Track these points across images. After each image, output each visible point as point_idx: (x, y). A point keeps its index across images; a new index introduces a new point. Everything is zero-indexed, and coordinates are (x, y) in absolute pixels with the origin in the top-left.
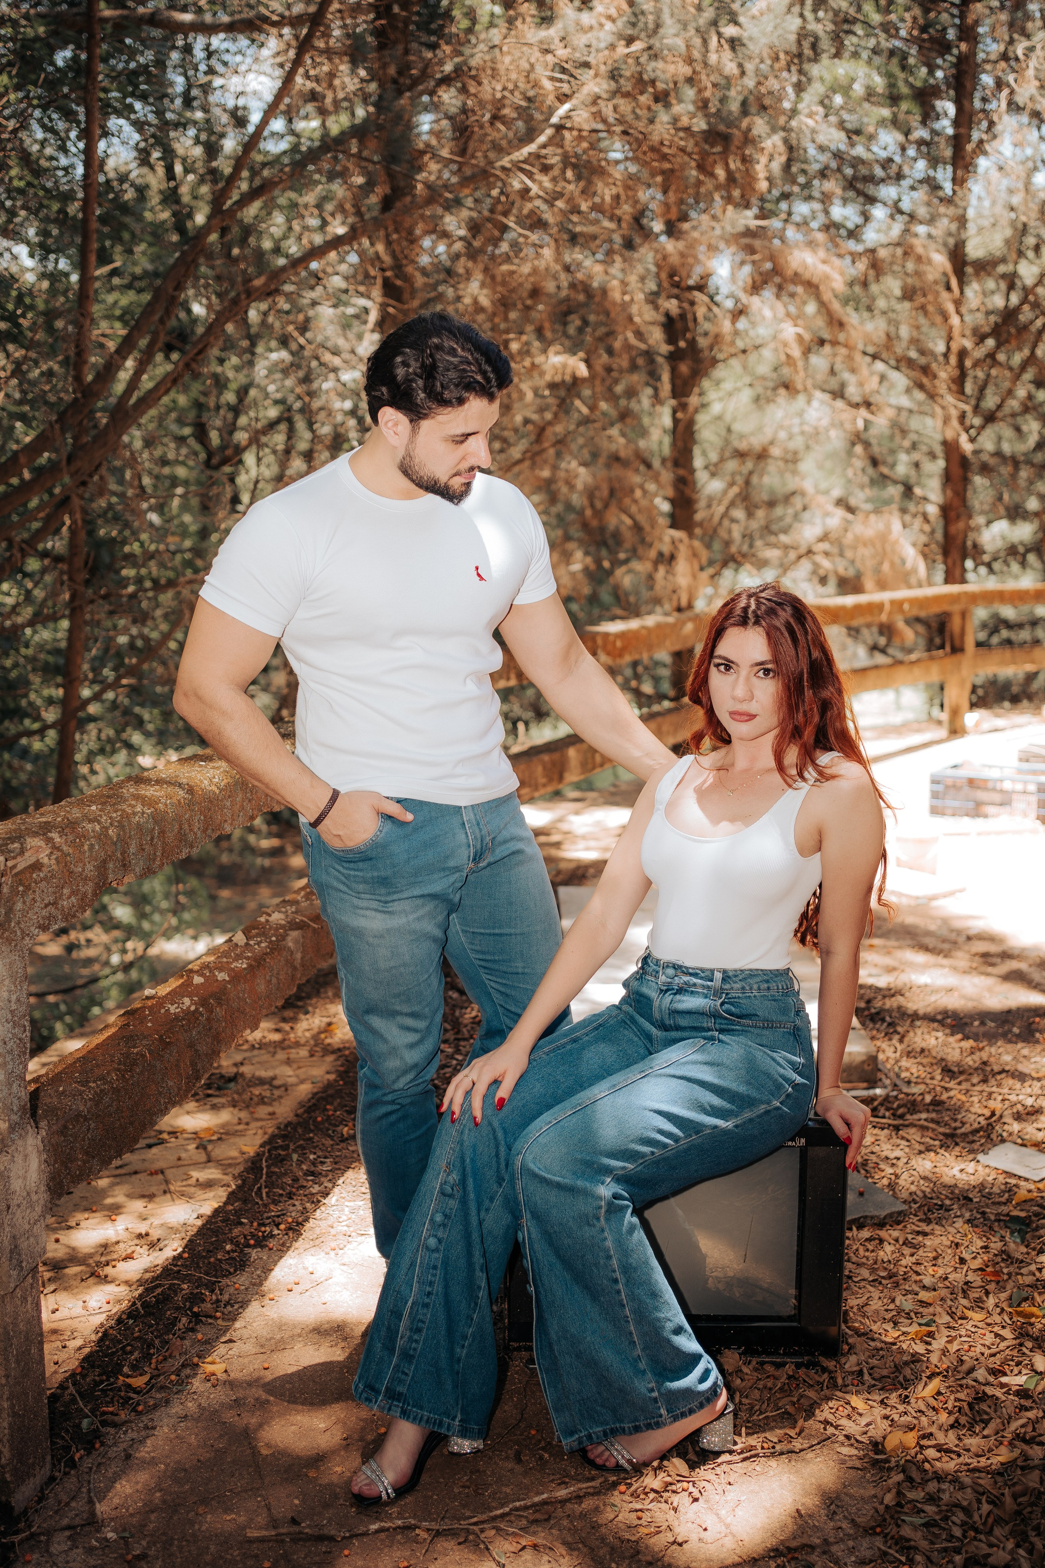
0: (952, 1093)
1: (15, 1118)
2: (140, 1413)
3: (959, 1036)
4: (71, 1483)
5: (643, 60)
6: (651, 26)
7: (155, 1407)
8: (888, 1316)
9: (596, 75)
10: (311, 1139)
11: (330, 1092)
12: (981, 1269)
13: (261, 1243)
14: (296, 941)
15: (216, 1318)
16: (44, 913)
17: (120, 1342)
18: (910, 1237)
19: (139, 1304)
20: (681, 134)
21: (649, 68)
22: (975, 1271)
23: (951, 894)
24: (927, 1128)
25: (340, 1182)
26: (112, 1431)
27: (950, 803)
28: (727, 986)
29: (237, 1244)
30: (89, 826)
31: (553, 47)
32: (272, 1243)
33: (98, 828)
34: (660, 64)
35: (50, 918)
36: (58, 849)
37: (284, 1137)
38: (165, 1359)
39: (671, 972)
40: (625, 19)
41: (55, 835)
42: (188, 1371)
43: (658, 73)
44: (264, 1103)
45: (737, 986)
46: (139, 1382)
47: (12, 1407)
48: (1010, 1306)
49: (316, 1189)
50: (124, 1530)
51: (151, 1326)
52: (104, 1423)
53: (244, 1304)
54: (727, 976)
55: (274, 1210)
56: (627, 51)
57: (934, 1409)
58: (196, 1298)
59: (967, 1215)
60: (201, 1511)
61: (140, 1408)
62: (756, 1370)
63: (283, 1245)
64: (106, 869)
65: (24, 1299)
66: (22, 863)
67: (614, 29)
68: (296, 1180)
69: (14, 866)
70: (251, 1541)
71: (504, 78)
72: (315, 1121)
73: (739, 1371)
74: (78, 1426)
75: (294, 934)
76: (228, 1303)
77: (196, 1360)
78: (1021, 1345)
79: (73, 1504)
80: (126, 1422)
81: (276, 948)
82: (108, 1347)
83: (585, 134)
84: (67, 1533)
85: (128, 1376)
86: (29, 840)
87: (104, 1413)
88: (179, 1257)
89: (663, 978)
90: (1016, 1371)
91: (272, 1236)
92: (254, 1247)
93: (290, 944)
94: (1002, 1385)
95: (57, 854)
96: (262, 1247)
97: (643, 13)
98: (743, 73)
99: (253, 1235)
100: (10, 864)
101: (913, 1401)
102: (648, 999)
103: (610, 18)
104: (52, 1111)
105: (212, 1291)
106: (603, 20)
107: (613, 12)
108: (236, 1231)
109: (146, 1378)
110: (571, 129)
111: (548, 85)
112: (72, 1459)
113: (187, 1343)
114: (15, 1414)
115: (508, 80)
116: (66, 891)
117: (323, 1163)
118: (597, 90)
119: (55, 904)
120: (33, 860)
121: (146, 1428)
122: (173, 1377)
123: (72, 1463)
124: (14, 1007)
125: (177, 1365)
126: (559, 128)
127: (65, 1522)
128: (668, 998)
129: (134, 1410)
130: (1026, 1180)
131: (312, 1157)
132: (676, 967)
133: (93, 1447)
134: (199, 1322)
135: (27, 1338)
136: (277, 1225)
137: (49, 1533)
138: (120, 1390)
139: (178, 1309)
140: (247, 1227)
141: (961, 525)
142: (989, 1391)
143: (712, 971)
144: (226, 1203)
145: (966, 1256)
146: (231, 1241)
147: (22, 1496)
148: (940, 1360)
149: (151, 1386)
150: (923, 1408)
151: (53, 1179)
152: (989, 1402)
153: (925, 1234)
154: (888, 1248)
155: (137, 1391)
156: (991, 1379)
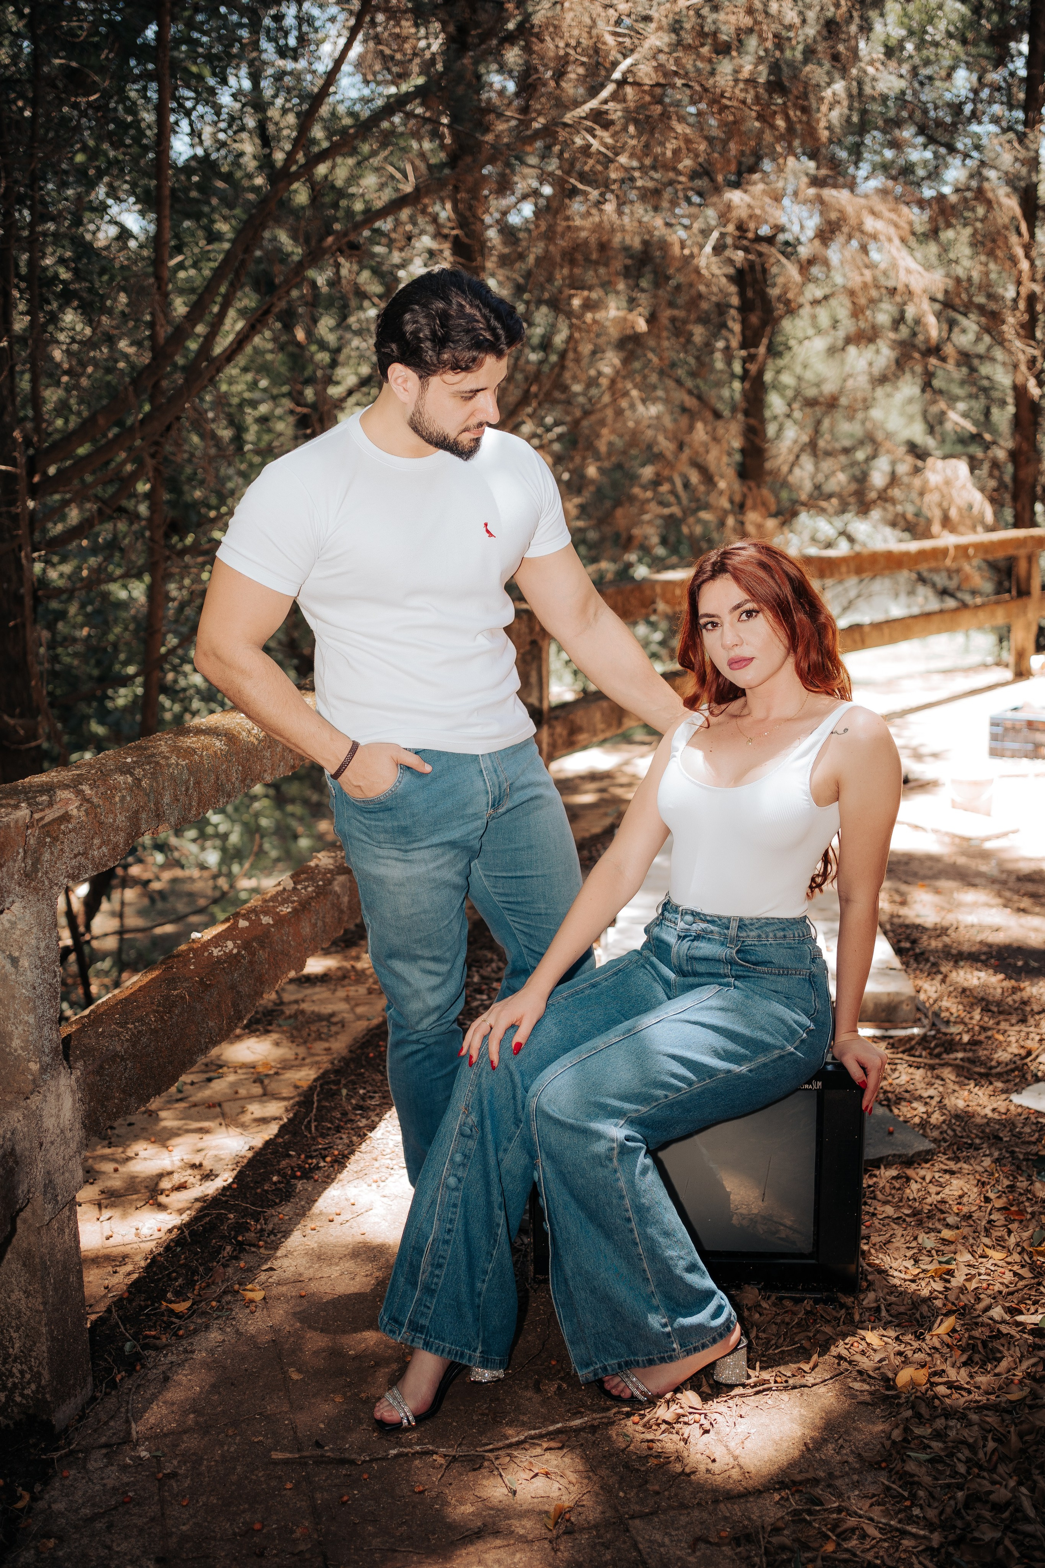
0: (989, 1033)
1: (47, 1059)
2: (181, 1337)
3: (1002, 976)
4: (111, 1403)
7: (195, 1332)
8: (910, 1253)
9: (658, 29)
10: (362, 1074)
12: (1005, 1208)
13: (307, 1174)
14: (343, 886)
15: (259, 1247)
16: (74, 862)
17: (166, 1268)
18: (937, 1175)
19: (187, 1232)
22: (999, 1210)
23: (1006, 834)
24: (963, 1068)
25: (387, 1116)
26: (153, 1353)
27: (1010, 745)
28: (744, 934)
29: (284, 1176)
30: (121, 779)
32: (317, 1175)
33: (130, 779)
35: (80, 867)
36: (88, 801)
37: (337, 1072)
38: (208, 1286)
39: (689, 918)
41: (86, 788)
42: (229, 1298)
44: (321, 1039)
45: (752, 934)
46: (181, 1307)
47: (51, 1332)
48: (1031, 1245)
49: (363, 1122)
50: (157, 1450)
51: (197, 1253)
52: (145, 1347)
53: (287, 1234)
54: (743, 924)
55: (322, 1143)
57: (948, 1346)
58: (241, 1228)
59: (996, 1154)
60: (230, 1433)
61: (181, 1332)
62: (774, 1305)
63: (328, 1177)
64: (138, 819)
65: (61, 1230)
66: (51, 815)
68: (345, 1114)
69: (42, 818)
70: (276, 1463)
72: (367, 1056)
73: (758, 1306)
74: (122, 1349)
75: (341, 877)
76: (272, 1232)
77: (236, 1287)
78: (1039, 1284)
79: (112, 1423)
80: (166, 1346)
81: (322, 892)
82: (155, 1274)
83: (646, 88)
84: (104, 1451)
85: (171, 1302)
86: (59, 792)
87: (147, 1337)
88: (229, 1187)
89: (681, 925)
90: (1032, 1310)
91: (318, 1168)
92: (300, 1178)
93: (337, 888)
94: (1018, 1324)
95: (86, 805)
96: (308, 1178)
99: (300, 1167)
100: (37, 816)
101: (928, 1337)
102: (668, 946)
104: (87, 1052)
105: (257, 1221)
108: (284, 1163)
109: (188, 1304)
112: (114, 1379)
113: (230, 1270)
114: (53, 1339)
116: (97, 841)
117: (372, 1098)
119: (84, 854)
120: (62, 812)
121: (186, 1351)
122: (214, 1303)
123: (113, 1385)
124: (43, 953)
125: (219, 1291)
127: (103, 1440)
128: (686, 944)
129: (175, 1334)
131: (361, 1092)
132: (694, 914)
133: (134, 1369)
134: (243, 1250)
135: (65, 1268)
136: (324, 1158)
137: (87, 1450)
138: (162, 1314)
139: (223, 1237)
140: (295, 1158)
142: (1004, 1329)
143: (729, 919)
144: (277, 1136)
145: (991, 1195)
146: (278, 1173)
147: (63, 1415)
148: (958, 1298)
149: (192, 1311)
150: (938, 1345)
151: (88, 1116)
152: (1002, 1341)
153: (952, 1173)
154: (914, 1186)
155: (179, 1316)
156: (1007, 1317)
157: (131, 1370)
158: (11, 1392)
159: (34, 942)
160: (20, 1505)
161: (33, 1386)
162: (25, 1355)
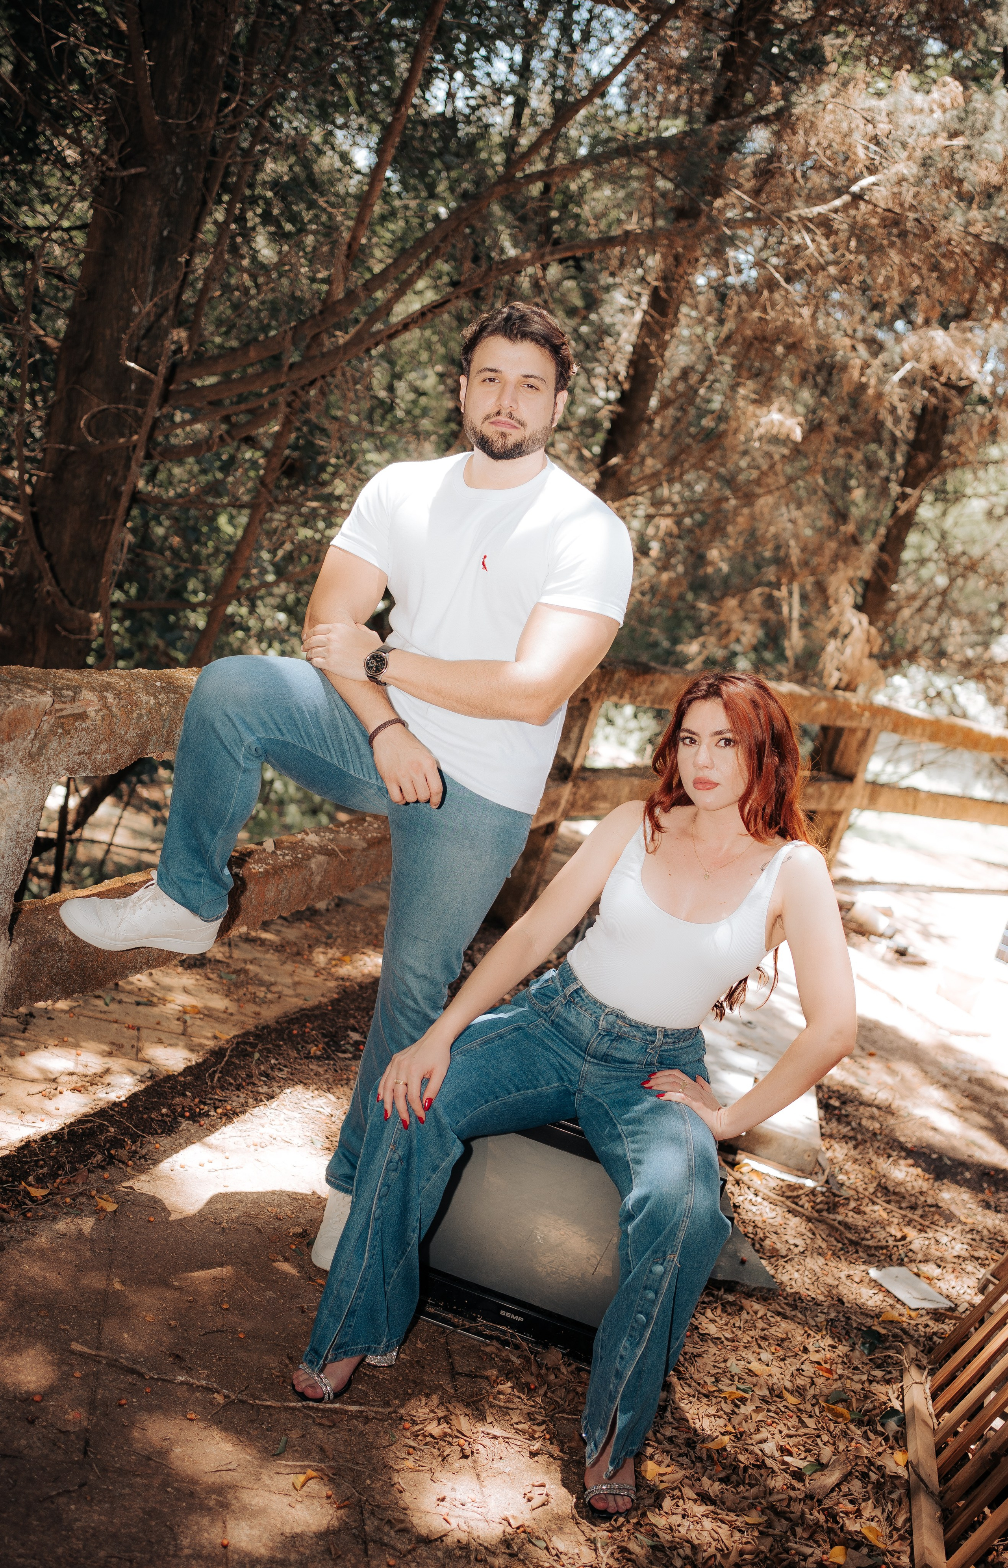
0: (876, 1208)
2: (29, 1218)
3: (911, 1161)
5: (957, 157)
6: (978, 125)
7: (43, 1218)
8: (715, 1371)
9: (909, 158)
10: (279, 1046)
11: (317, 1012)
12: (819, 1363)
13: (194, 1117)
14: (320, 865)
15: (127, 1165)
16: (77, 759)
17: (36, 1155)
18: (769, 1314)
19: (68, 1130)
20: (970, 239)
21: (961, 167)
22: (812, 1362)
24: (837, 1230)
25: (288, 1091)
29: (174, 1112)
30: (145, 698)
31: (878, 118)
32: (204, 1121)
33: (152, 701)
34: (974, 167)
35: (81, 764)
36: (108, 708)
37: (257, 1036)
38: (69, 1183)
39: (612, 1018)
40: (955, 112)
41: (110, 696)
42: (83, 1199)
43: (969, 174)
44: (254, 1002)
46: (38, 1193)
48: (827, 1401)
49: (264, 1089)
51: (68, 1151)
53: (156, 1162)
55: (219, 1094)
56: (948, 143)
57: (715, 1461)
58: (117, 1143)
59: (833, 1315)
60: (42, 1313)
61: (30, 1214)
62: (572, 1373)
63: (213, 1126)
64: (148, 740)
66: (70, 709)
67: (942, 119)
68: (250, 1076)
69: (61, 710)
70: (73, 1352)
71: (821, 134)
72: (291, 1032)
73: (556, 1369)
75: (321, 858)
76: (144, 1157)
77: (94, 1193)
78: (819, 1436)
80: (12, 1221)
81: (297, 864)
82: (25, 1156)
83: (879, 210)
85: (30, 1185)
86: (84, 692)
88: (118, 1105)
90: (802, 1455)
91: (207, 1115)
92: (188, 1119)
93: (313, 866)
94: (784, 1463)
95: (105, 712)
96: (195, 1121)
97: (974, 111)
99: (191, 1109)
100: (57, 706)
101: (700, 1448)
103: (942, 107)
104: (31, 932)
105: (134, 1142)
106: (935, 107)
107: (947, 102)
108: (178, 1100)
109: (45, 1192)
110: (868, 202)
111: (861, 152)
113: (93, 1176)
115: (825, 137)
116: (103, 747)
117: (280, 1070)
118: (905, 171)
119: (89, 754)
120: (81, 710)
121: (28, 1232)
122: (68, 1200)
124: (21, 829)
125: (76, 1190)
126: (858, 197)
129: (24, 1214)
130: (903, 1304)
131: (273, 1061)
134: (111, 1163)
136: (216, 1108)
138: (19, 1193)
139: (98, 1146)
140: (188, 1100)
142: (769, 1462)
144: (180, 1074)
145: (811, 1348)
146: (169, 1107)
148: (740, 1424)
149: (46, 1200)
150: (705, 1456)
151: (12, 989)
152: (763, 1471)
153: (785, 1317)
154: (744, 1315)
155: (33, 1200)
156: (777, 1454)
159: (16, 817)
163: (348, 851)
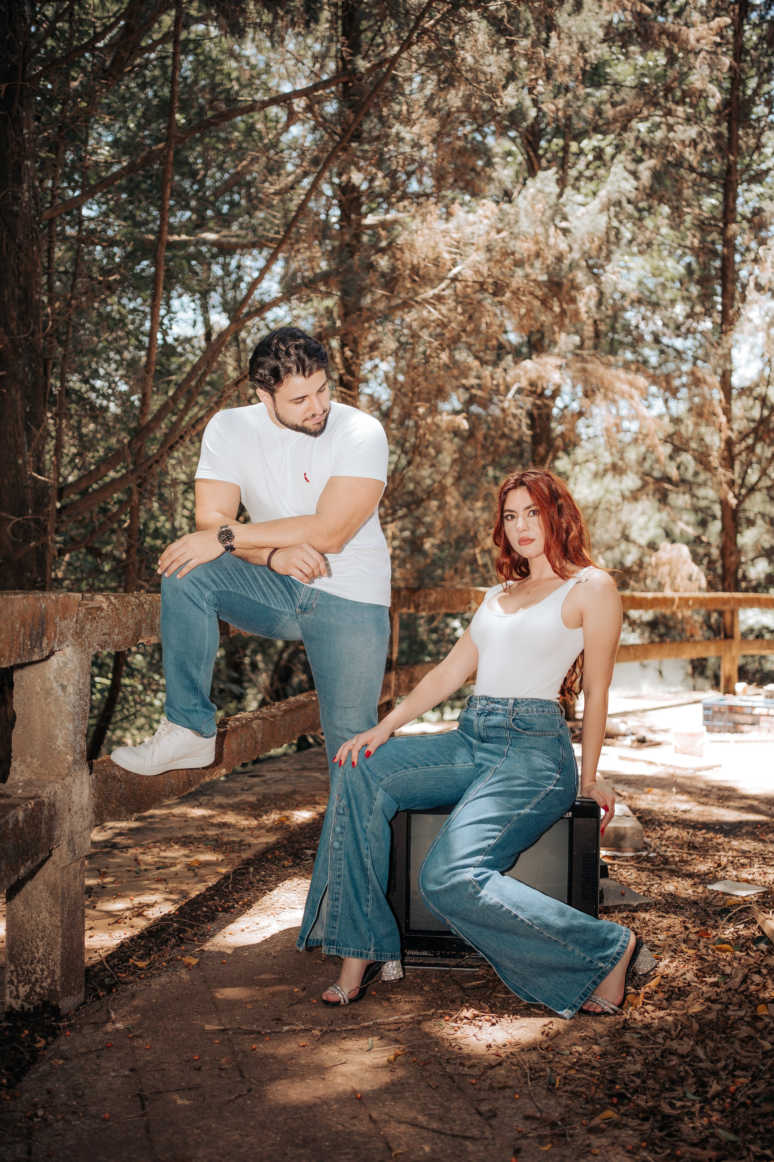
0: (693, 857)
1: (77, 756)
3: (703, 832)
4: (97, 1005)
5: (507, 241)
6: (513, 221)
7: (152, 977)
9: (478, 250)
10: (263, 865)
12: (698, 933)
13: (226, 910)
14: (258, 726)
15: (194, 940)
16: (103, 638)
17: (131, 948)
18: (653, 917)
19: (145, 931)
20: (531, 283)
21: (511, 245)
22: (694, 933)
23: (711, 768)
25: (281, 885)
26: (124, 985)
27: (716, 723)
28: (517, 709)
29: (210, 909)
30: (133, 599)
31: (450, 234)
32: (233, 911)
33: (137, 601)
34: (518, 243)
35: (106, 642)
36: (114, 605)
37: (246, 864)
38: (160, 956)
39: (484, 702)
40: (496, 218)
41: (112, 598)
42: (174, 962)
43: (517, 248)
44: (235, 852)
45: (523, 708)
46: (143, 964)
47: (63, 943)
48: (714, 946)
49: (265, 887)
50: (129, 1025)
51: (152, 941)
52: (119, 981)
53: (213, 935)
54: (519, 704)
55: (236, 896)
56: (497, 236)
57: (655, 991)
58: (182, 931)
60: (177, 1019)
61: (142, 976)
63: (240, 911)
65: (75, 877)
67: (489, 224)
68: (252, 883)
69: (87, 604)
70: (207, 1032)
71: (419, 251)
72: (266, 858)
74: (104, 981)
75: (257, 721)
76: (202, 935)
77: (179, 957)
78: (718, 964)
79: (98, 1014)
80: (133, 982)
82: (124, 950)
83: (470, 283)
84: (93, 1025)
85: (136, 961)
86: (96, 596)
87: (120, 978)
88: (171, 914)
89: (479, 706)
91: (233, 907)
92: (222, 911)
93: (255, 726)
95: (112, 606)
96: (227, 912)
98: (571, 250)
99: (221, 906)
100: (84, 602)
102: (471, 721)
103: (487, 217)
105: (193, 929)
106: (482, 218)
107: (489, 213)
108: (212, 903)
109: (147, 963)
110: (461, 280)
111: (446, 256)
112: (98, 994)
113: (175, 950)
114: (65, 949)
115: (422, 252)
116: (116, 630)
117: (270, 876)
118: (477, 258)
119: (109, 635)
120: (98, 605)
121: (146, 985)
122: (164, 964)
123: (98, 998)
125: (167, 959)
126: (454, 280)
127: (92, 1021)
128: (482, 718)
129: (139, 977)
130: (737, 896)
131: (263, 873)
132: (487, 699)
133: (112, 991)
134: (183, 942)
136: (238, 903)
137: (82, 1026)
138: (130, 967)
139: (170, 935)
140: (218, 902)
141: (733, 559)
143: (508, 700)
144: (205, 892)
145: (689, 927)
147: (67, 1004)
149: (150, 967)
150: (649, 991)
151: (97, 807)
152: (691, 989)
153: (664, 917)
154: (638, 922)
155: (141, 969)
156: (696, 979)
157: (110, 992)
158: (34, 985)
159: (76, 678)
160: (38, 1045)
161: (49, 980)
162: (47, 956)
163: (273, 717)
